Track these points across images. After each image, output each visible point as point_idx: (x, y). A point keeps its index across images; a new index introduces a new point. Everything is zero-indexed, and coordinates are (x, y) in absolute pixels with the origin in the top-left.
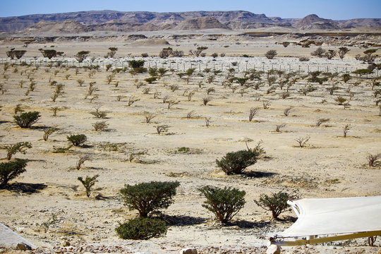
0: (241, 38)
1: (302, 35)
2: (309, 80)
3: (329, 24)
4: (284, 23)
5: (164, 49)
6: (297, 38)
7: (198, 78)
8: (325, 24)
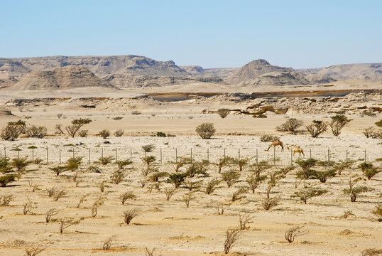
0: (140, 103)
1: (246, 97)
2: (299, 175)
3: (288, 76)
4: (207, 76)
5: (10, 124)
6: (238, 101)
7: (90, 174)
8: (284, 75)
